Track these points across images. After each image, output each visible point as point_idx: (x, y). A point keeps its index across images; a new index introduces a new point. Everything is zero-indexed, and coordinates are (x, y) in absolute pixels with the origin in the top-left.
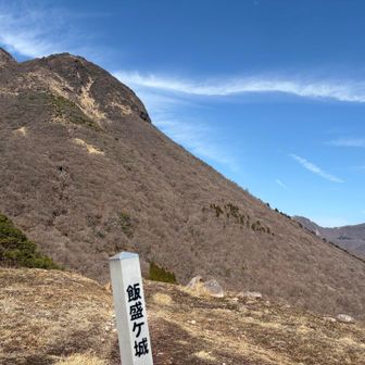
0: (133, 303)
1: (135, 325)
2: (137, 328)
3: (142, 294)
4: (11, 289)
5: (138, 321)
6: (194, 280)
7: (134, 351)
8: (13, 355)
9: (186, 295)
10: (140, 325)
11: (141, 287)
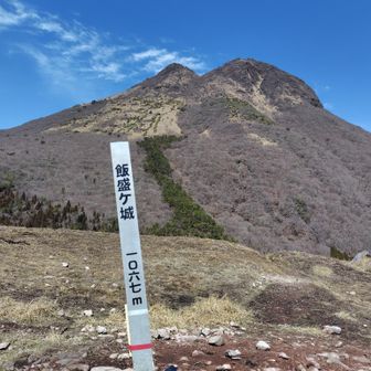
0: (121, 178)
1: (122, 195)
2: (124, 198)
3: (130, 172)
4: (183, 251)
5: (125, 193)
6: (359, 255)
7: (120, 215)
8: (171, 293)
9: (351, 269)
10: (127, 196)
11: (130, 167)
